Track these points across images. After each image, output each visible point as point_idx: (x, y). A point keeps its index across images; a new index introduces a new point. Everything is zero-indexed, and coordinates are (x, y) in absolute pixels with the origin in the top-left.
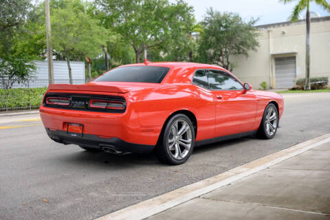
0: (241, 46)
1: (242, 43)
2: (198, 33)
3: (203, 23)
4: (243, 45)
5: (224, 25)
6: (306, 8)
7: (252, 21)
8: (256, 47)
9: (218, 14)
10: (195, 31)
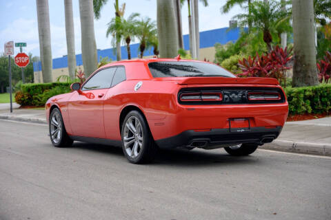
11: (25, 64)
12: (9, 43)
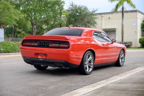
0: (87, 24)
1: (88, 22)
2: (65, 16)
3: (68, 11)
4: (88, 24)
5: (79, 12)
6: (122, 5)
7: (94, 10)
8: (95, 25)
9: (76, 6)
10: (63, 14)
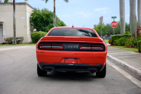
11: (115, 26)
12: (101, 17)
